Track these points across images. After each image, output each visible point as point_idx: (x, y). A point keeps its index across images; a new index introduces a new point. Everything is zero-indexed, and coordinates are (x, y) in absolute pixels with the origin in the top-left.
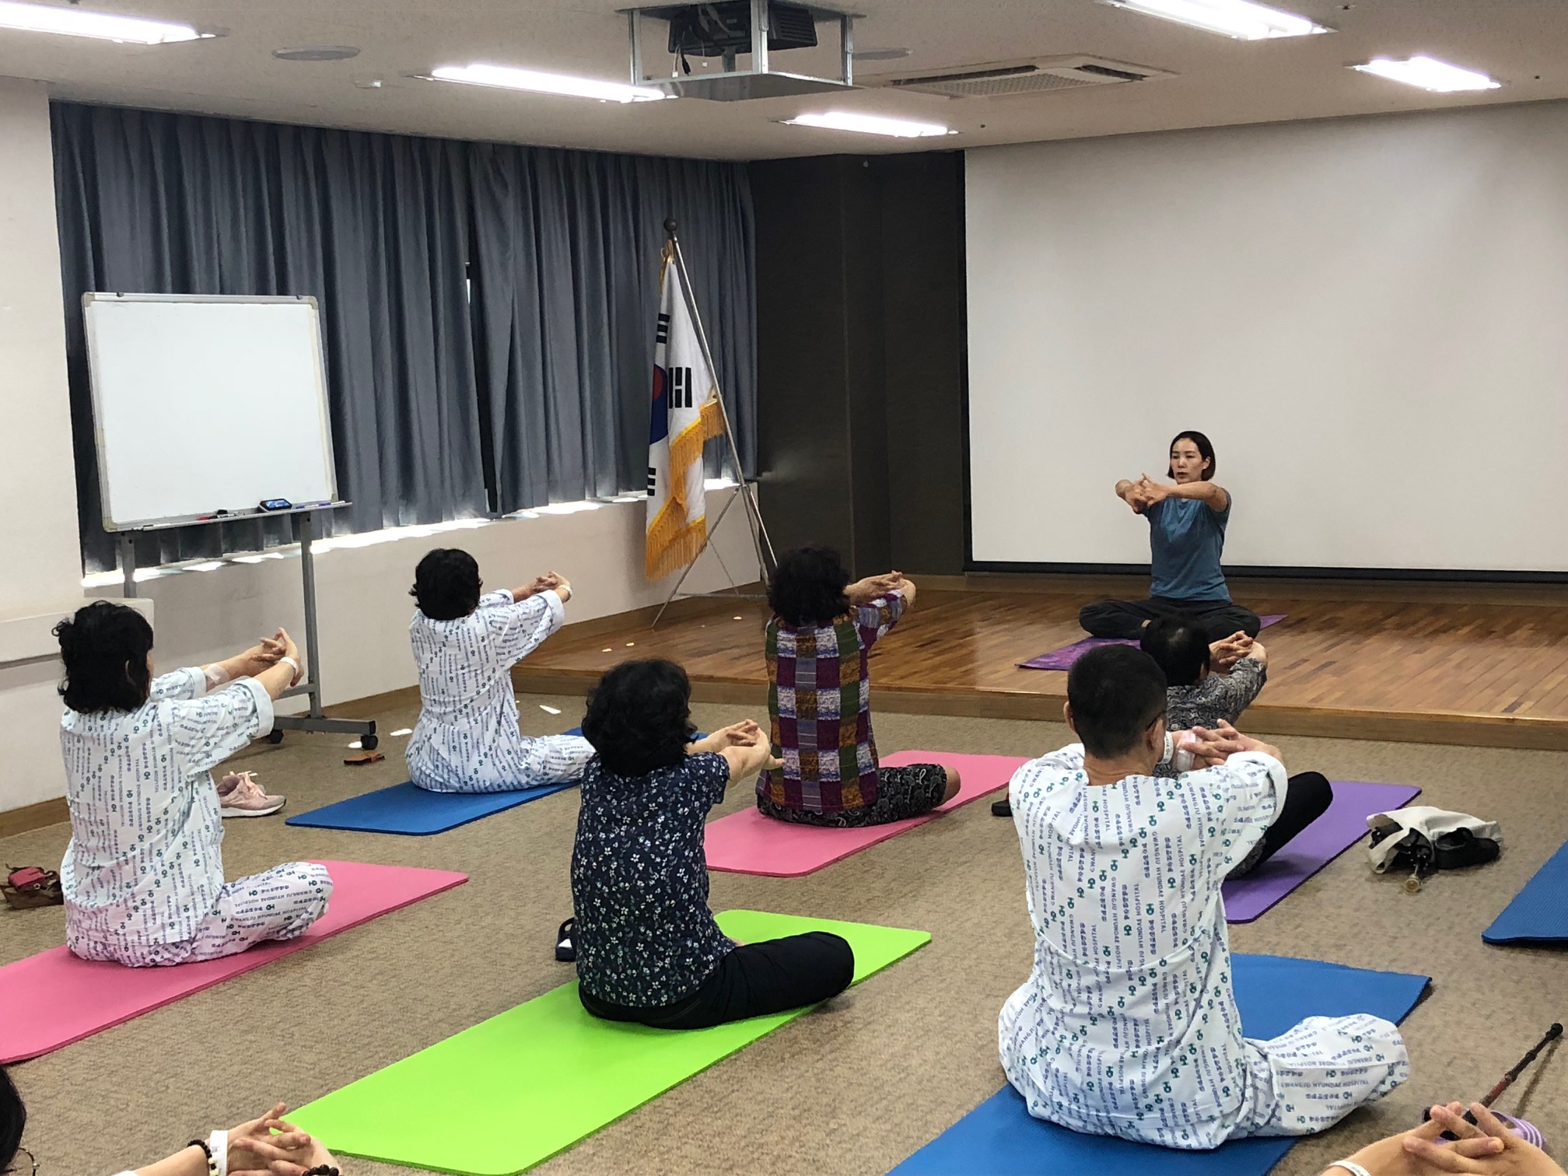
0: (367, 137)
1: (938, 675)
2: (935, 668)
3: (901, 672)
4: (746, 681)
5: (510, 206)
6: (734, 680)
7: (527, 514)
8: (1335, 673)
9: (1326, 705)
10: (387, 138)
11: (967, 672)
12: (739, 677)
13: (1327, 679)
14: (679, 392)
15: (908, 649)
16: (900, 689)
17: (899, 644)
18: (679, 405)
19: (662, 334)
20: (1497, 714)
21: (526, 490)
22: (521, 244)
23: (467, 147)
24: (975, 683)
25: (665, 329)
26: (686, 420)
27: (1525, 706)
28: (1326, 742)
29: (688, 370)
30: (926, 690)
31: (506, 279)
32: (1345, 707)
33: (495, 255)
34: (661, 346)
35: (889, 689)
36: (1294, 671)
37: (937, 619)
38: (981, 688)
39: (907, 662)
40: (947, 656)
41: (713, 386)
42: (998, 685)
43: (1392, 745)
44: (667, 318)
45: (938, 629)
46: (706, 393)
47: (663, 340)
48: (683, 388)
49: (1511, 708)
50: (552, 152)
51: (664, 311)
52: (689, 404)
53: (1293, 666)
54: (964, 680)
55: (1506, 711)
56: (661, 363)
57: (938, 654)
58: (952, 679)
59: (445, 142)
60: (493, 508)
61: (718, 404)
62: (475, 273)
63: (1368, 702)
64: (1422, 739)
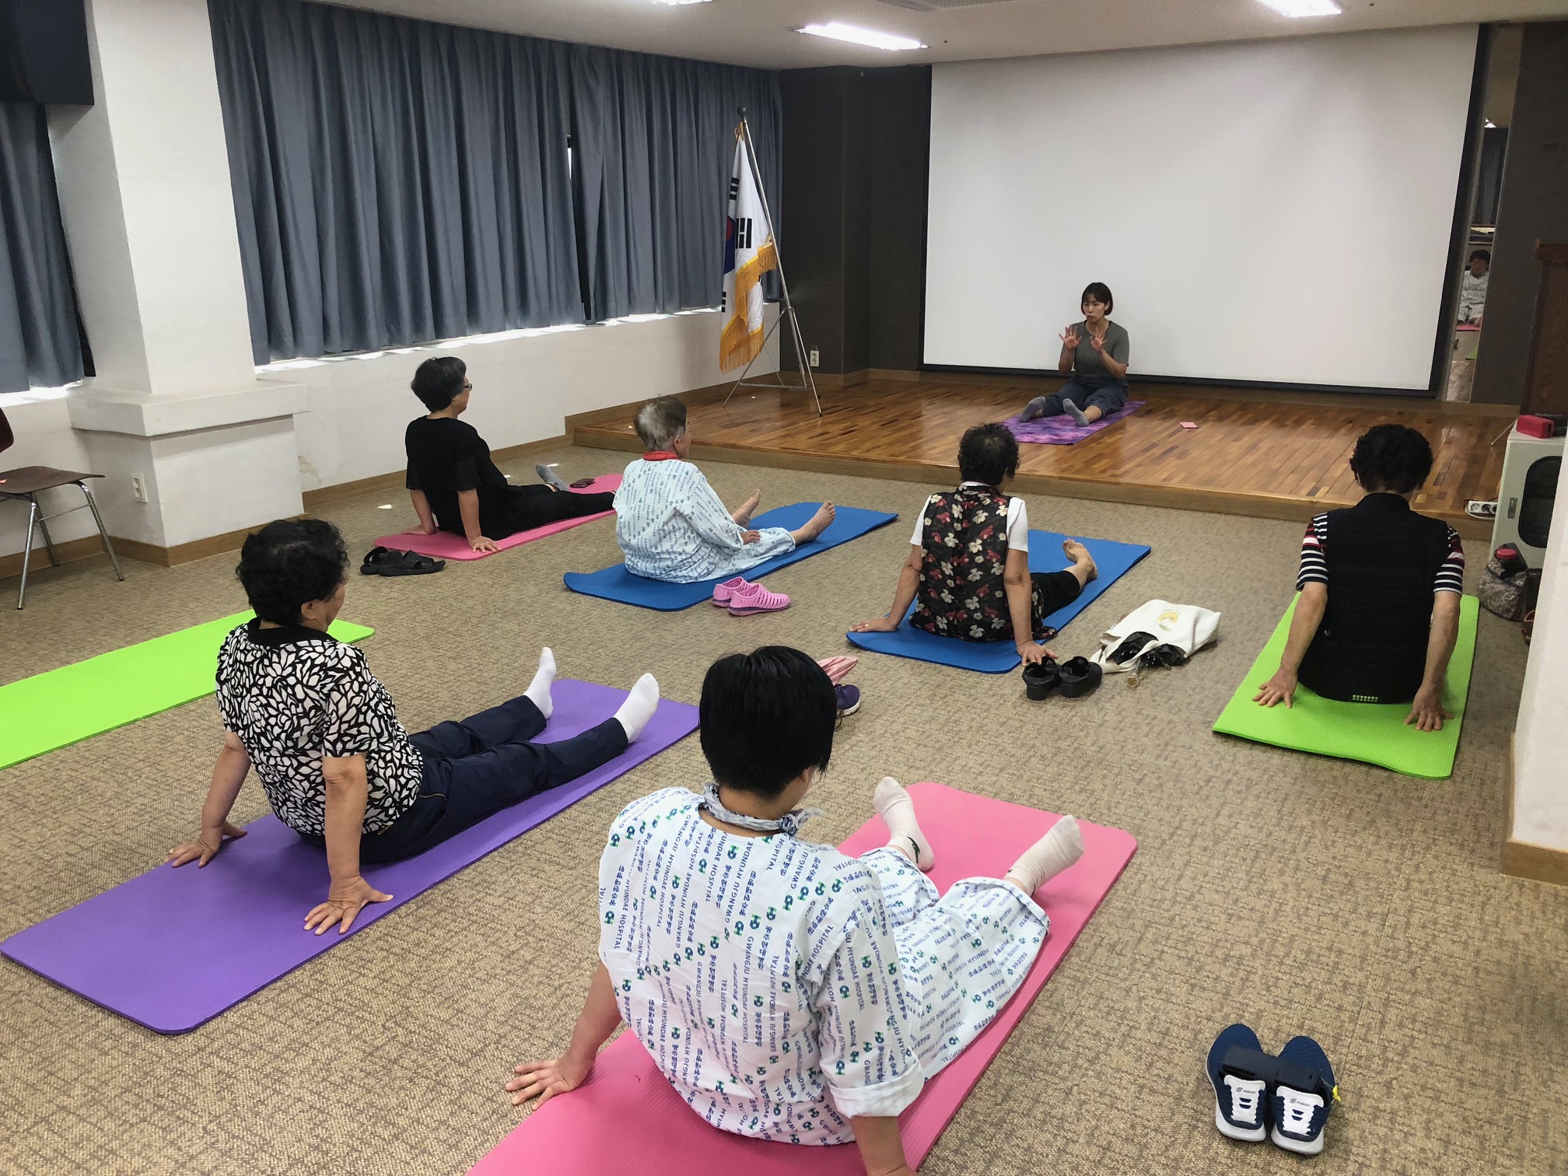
0: (489, 35)
1: (895, 449)
2: (891, 444)
3: (867, 445)
4: (758, 449)
5: (601, 94)
6: (750, 448)
7: (611, 322)
8: (1179, 458)
9: (1174, 484)
10: (506, 37)
11: (915, 448)
12: (755, 446)
13: (1172, 462)
14: (742, 236)
15: (875, 427)
16: (865, 460)
17: (868, 422)
18: (742, 247)
19: (733, 193)
20: (1302, 497)
21: (612, 305)
22: (609, 120)
23: (569, 47)
24: (919, 457)
25: (736, 189)
26: (747, 257)
27: (1324, 490)
28: (1174, 513)
29: (750, 221)
30: (884, 461)
31: (597, 149)
32: (1188, 486)
33: (590, 131)
34: (732, 202)
35: (858, 459)
36: (1148, 454)
37: (897, 403)
38: (924, 461)
39: (873, 438)
40: (903, 433)
41: (770, 233)
42: (936, 459)
43: (1223, 517)
44: (737, 181)
45: (896, 411)
46: (764, 237)
47: (734, 197)
48: (745, 233)
49: (1312, 493)
50: (634, 54)
51: (735, 176)
52: (749, 246)
53: (1147, 450)
54: (910, 454)
55: (1308, 495)
56: (731, 215)
57: (896, 431)
58: (904, 453)
59: (551, 43)
60: (588, 317)
61: (773, 246)
62: (574, 143)
63: (1207, 483)
64: (1245, 512)
